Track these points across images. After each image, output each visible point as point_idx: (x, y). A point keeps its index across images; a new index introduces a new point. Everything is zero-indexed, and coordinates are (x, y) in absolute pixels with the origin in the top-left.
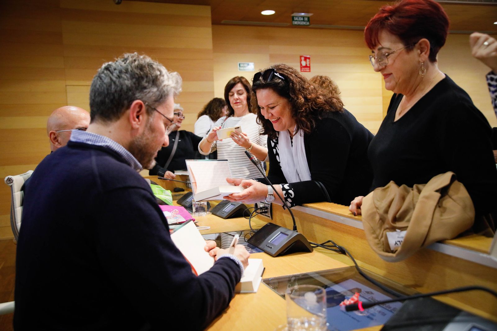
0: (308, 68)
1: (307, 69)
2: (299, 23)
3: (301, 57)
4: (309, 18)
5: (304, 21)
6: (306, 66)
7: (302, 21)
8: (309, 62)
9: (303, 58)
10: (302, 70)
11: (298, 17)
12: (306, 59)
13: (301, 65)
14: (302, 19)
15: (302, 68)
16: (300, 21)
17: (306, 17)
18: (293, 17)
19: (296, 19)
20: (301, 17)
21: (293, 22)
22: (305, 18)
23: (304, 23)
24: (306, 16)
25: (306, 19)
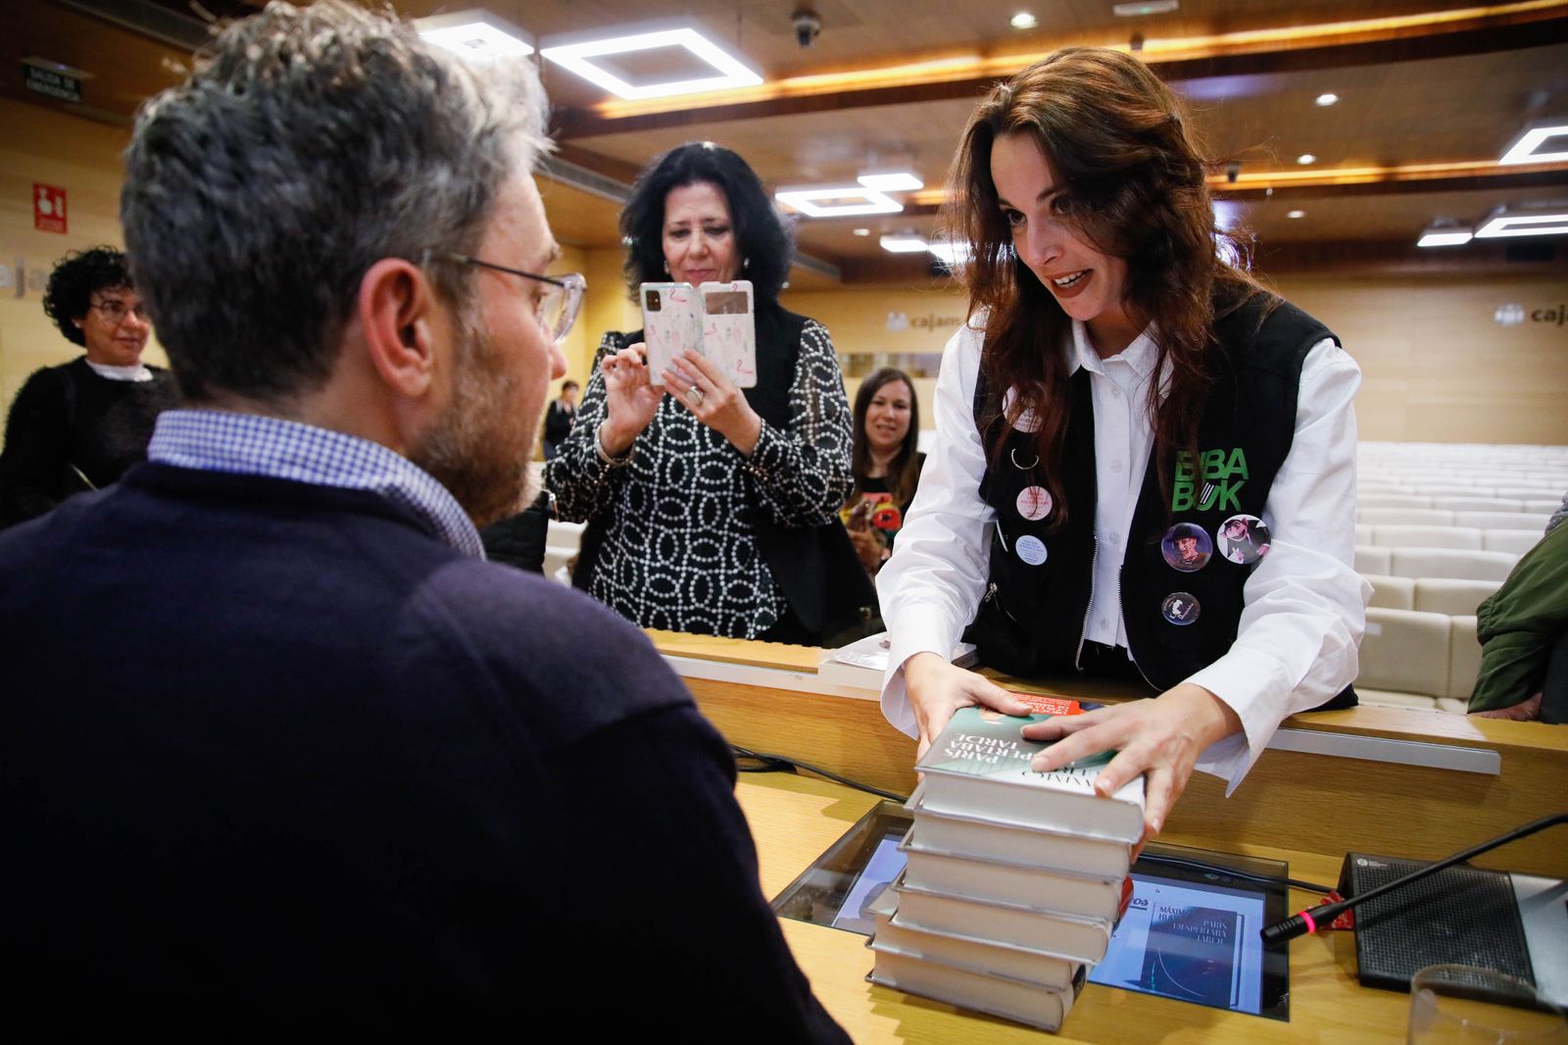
0: (60, 223)
1: (58, 225)
2: (47, 89)
3: (37, 187)
4: (77, 83)
5: (62, 86)
6: (53, 216)
7: (55, 86)
8: (64, 205)
9: (43, 192)
10: (42, 226)
11: (46, 72)
12: (53, 194)
13: (37, 210)
14: (57, 81)
15: (43, 221)
16: (50, 84)
17: (70, 78)
18: (27, 68)
19: (39, 75)
20: (55, 74)
21: (28, 82)
22: (66, 81)
23: (65, 95)
24: (71, 75)
25: (70, 84)
